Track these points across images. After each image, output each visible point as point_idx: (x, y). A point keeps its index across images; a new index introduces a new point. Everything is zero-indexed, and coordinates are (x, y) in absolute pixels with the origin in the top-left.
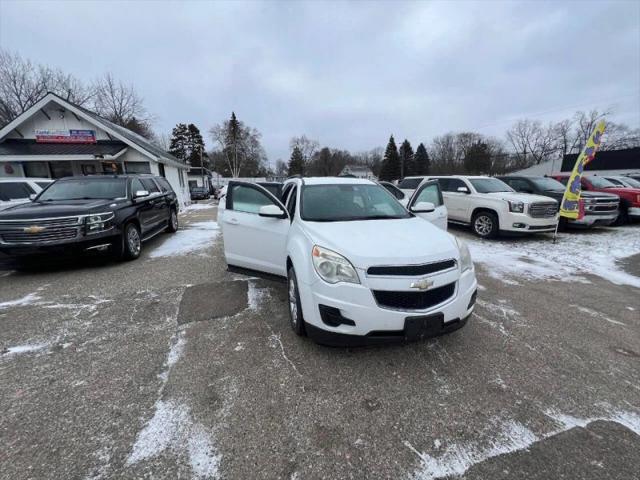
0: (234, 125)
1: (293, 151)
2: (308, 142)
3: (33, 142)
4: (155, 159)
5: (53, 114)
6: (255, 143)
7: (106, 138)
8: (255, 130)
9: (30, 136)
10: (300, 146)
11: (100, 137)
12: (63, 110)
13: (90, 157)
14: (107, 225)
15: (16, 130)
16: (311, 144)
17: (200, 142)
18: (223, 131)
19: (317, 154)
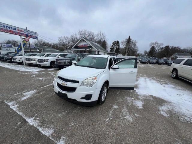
0: (129, 40)
1: (151, 47)
2: (158, 44)
3: (78, 47)
4: (97, 50)
5: (82, 41)
6: (135, 45)
7: (89, 46)
8: (135, 41)
9: (78, 46)
10: (154, 45)
11: (88, 45)
12: (84, 40)
13: (84, 50)
14: (68, 63)
15: (77, 45)
16: (159, 45)
17: (119, 45)
18: (125, 42)
19: (162, 48)
